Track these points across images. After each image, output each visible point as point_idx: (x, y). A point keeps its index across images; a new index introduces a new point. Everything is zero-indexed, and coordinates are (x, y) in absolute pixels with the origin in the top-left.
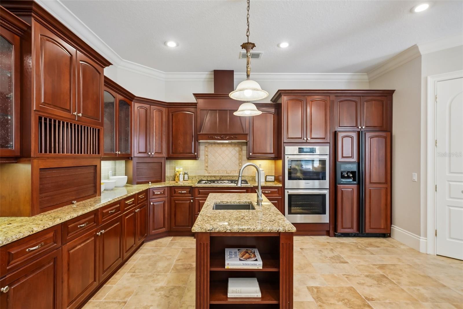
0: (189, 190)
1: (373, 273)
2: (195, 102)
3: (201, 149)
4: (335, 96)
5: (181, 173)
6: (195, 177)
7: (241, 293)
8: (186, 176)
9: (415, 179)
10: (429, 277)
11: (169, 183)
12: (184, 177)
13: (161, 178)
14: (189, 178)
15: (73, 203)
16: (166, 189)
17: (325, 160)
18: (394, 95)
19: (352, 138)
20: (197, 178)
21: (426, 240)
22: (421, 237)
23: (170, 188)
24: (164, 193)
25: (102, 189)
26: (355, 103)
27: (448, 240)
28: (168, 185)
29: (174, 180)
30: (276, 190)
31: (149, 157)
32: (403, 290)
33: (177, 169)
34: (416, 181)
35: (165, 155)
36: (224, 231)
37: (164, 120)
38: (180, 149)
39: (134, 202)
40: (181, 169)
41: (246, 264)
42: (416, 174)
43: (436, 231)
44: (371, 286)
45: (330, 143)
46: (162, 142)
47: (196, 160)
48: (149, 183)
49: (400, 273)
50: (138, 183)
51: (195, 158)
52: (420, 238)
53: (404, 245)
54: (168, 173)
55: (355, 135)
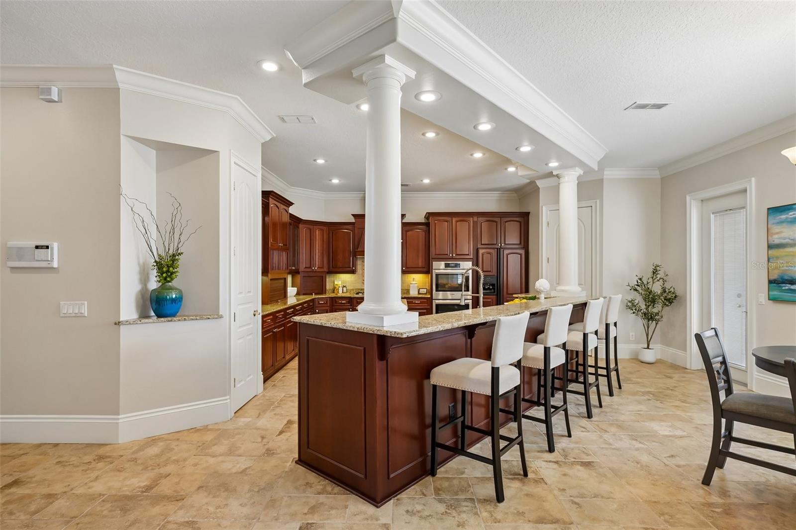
0: (348, 300)
2: (354, 221)
3: (358, 263)
4: (478, 217)
5: (340, 286)
6: (353, 289)
8: (345, 289)
11: (329, 295)
12: (343, 289)
13: (322, 290)
14: (347, 291)
15: (279, 302)
16: (328, 299)
17: (469, 274)
19: (491, 255)
20: (355, 290)
23: (332, 298)
24: (327, 303)
25: (288, 296)
26: (495, 223)
28: (330, 296)
29: (334, 292)
30: (425, 300)
31: (313, 271)
33: (336, 283)
35: (326, 269)
37: (325, 238)
38: (340, 264)
39: (301, 309)
40: (340, 283)
45: (472, 259)
46: (323, 258)
47: (354, 273)
48: (312, 295)
50: (304, 294)
51: (353, 272)
54: (329, 286)
55: (494, 252)
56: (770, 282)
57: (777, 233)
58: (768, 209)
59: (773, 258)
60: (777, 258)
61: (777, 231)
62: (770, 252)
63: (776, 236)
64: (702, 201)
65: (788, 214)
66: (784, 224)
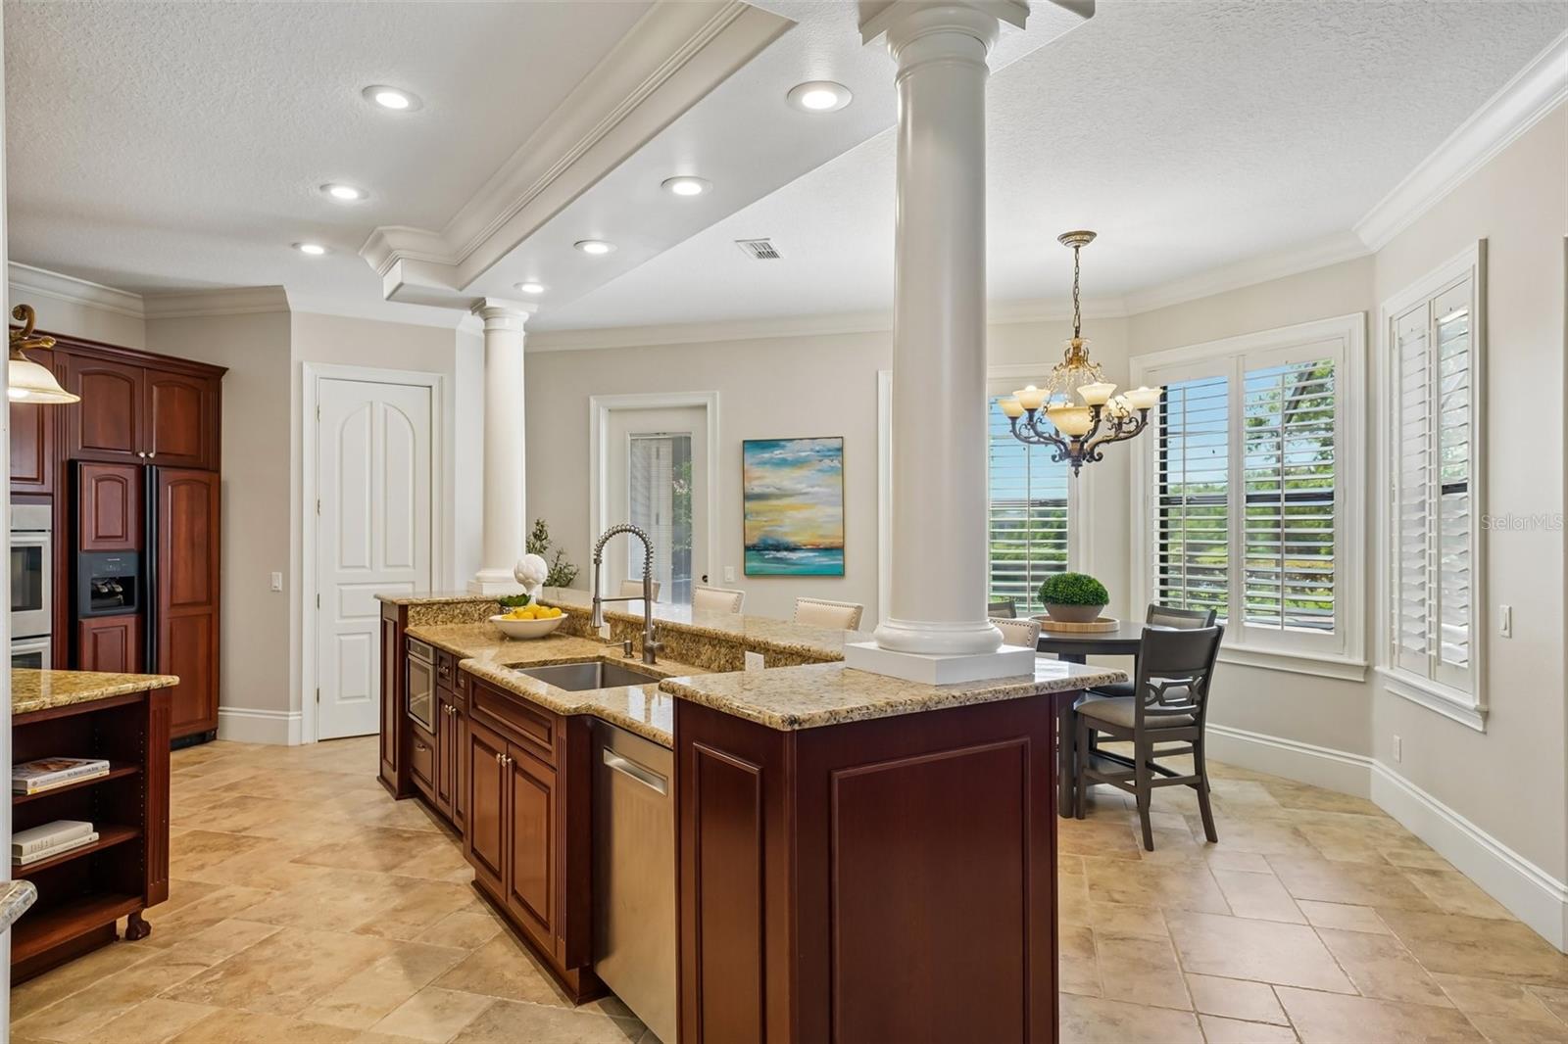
1: (220, 800)
4: (70, 354)
7: (52, 845)
9: (277, 585)
10: (320, 772)
17: (40, 548)
18: (224, 380)
19: (123, 482)
21: (301, 715)
22: (290, 713)
26: (126, 385)
27: (338, 703)
32: (287, 801)
34: (280, 588)
36: (38, 709)
41: (76, 773)
42: (280, 574)
43: (318, 690)
44: (230, 816)
45: (53, 496)
49: (270, 783)
52: (288, 716)
53: (252, 744)
55: (130, 474)
56: (747, 548)
57: (759, 478)
58: (744, 442)
59: (751, 513)
60: (758, 513)
61: (757, 474)
62: (747, 505)
63: (756, 482)
64: (610, 410)
65: (772, 452)
66: (768, 466)
